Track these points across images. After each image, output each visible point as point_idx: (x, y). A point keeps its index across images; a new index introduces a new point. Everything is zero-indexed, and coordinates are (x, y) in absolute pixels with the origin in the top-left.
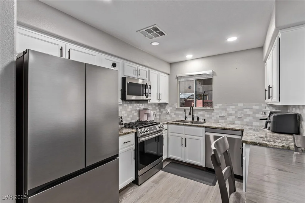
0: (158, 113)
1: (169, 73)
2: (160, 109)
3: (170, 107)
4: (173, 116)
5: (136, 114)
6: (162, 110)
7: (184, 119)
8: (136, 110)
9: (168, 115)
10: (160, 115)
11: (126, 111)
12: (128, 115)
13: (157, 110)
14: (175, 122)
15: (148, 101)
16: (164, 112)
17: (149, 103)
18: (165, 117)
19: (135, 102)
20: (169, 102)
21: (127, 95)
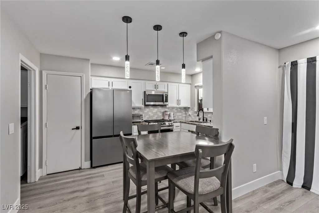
0: (184, 115)
1: (191, 83)
2: (185, 112)
3: (191, 110)
4: (193, 118)
5: (161, 114)
6: (187, 112)
7: (198, 120)
8: (160, 112)
9: (190, 117)
10: (185, 117)
11: (152, 112)
12: (154, 115)
13: (182, 112)
14: (188, 122)
15: (167, 105)
16: (188, 114)
17: (167, 107)
18: (188, 118)
19: (160, 106)
20: (191, 106)
21: (147, 102)
